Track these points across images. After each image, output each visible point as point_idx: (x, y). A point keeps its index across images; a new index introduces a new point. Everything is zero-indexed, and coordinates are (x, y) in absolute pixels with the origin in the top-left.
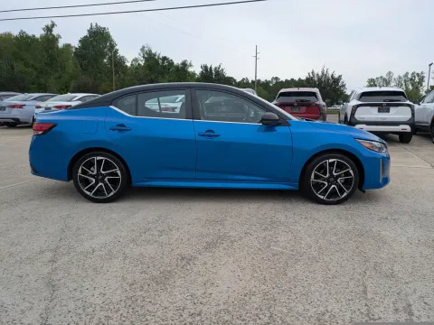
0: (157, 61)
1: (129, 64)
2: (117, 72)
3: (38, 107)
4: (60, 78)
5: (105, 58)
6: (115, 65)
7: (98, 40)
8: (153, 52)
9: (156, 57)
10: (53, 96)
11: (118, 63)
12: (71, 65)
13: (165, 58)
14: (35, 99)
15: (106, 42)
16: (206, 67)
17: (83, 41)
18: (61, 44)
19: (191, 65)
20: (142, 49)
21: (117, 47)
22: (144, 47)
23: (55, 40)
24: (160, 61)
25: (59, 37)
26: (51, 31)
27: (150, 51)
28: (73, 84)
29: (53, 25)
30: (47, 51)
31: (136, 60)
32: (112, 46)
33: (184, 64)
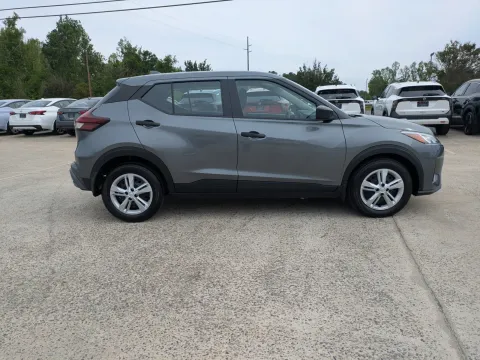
0: (137, 57)
1: (106, 62)
2: (92, 71)
3: (12, 114)
4: (27, 79)
5: (78, 55)
6: (90, 63)
7: (68, 35)
8: (133, 46)
9: (137, 52)
10: (26, 102)
11: (94, 60)
12: (40, 65)
13: (146, 53)
14: (8, 106)
15: (78, 37)
16: (190, 63)
17: (52, 36)
18: (26, 39)
19: (175, 61)
20: (120, 43)
21: (90, 43)
22: (122, 40)
23: (19, 34)
24: (142, 56)
25: (23, 31)
26: (14, 25)
27: (129, 45)
28: (43, 86)
29: (16, 18)
30: (10, 48)
31: (114, 56)
32: (86, 42)
33: (168, 59)
